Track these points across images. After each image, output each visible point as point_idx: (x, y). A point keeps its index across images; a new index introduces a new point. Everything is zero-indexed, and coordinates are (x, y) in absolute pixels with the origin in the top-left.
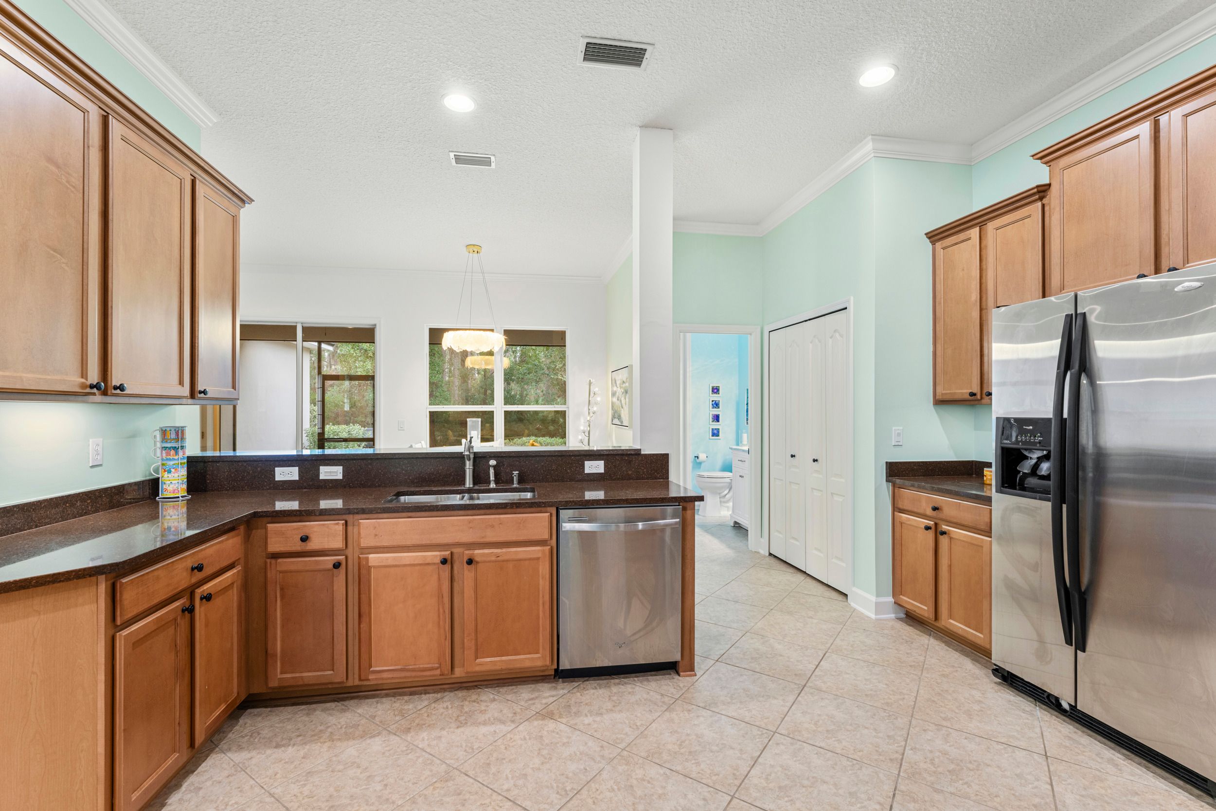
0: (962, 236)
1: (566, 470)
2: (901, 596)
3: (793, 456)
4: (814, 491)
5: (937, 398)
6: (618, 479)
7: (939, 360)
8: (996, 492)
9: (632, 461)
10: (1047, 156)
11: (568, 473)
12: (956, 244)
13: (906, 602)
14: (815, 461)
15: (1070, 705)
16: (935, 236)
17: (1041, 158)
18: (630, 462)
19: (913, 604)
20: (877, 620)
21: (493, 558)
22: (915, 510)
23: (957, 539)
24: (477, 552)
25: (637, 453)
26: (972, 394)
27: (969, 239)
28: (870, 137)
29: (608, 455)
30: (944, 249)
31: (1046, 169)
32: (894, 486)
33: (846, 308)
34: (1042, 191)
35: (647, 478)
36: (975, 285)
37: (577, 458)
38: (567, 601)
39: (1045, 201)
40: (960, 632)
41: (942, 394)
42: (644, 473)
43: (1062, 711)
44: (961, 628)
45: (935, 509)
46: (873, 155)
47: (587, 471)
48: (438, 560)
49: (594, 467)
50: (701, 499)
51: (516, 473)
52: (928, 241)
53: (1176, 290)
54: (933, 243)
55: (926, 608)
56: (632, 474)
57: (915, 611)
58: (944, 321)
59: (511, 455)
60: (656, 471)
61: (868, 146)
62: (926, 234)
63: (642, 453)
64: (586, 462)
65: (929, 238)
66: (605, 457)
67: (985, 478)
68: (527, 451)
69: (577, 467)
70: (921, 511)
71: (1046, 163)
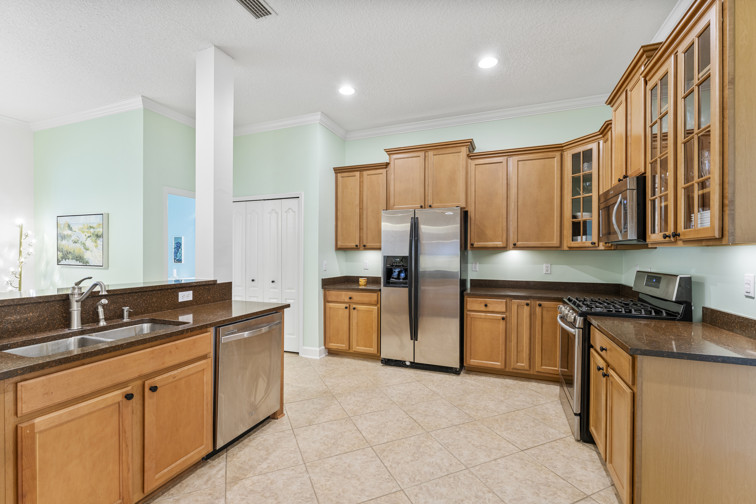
0: (352, 174)
1: (164, 301)
2: (330, 344)
3: (253, 280)
4: (271, 299)
5: (338, 247)
6: (202, 304)
7: (339, 229)
8: (384, 286)
9: (210, 289)
10: (390, 152)
11: (165, 303)
12: (348, 177)
13: (333, 346)
14: (273, 282)
15: (411, 362)
16: (338, 171)
17: (387, 152)
18: (209, 290)
19: (337, 346)
20: (320, 359)
21: (171, 380)
22: (339, 300)
23: (361, 310)
24: (157, 379)
25: (214, 283)
26: (357, 246)
27: (355, 176)
28: (320, 113)
29: (195, 286)
30: (342, 177)
31: (388, 156)
32: (325, 291)
33: (299, 197)
34: (387, 165)
35: (220, 301)
36: (357, 197)
37: (173, 290)
38: (223, 396)
39: (387, 169)
40: (362, 351)
41: (341, 245)
42: (218, 296)
43: (407, 367)
44: (362, 349)
45: (350, 298)
46: (319, 122)
47: (180, 300)
48: (120, 398)
49: (185, 296)
50: (288, 306)
51: (126, 309)
52: (334, 171)
53: (446, 214)
54: (336, 173)
55: (344, 345)
56: (210, 298)
57: (338, 349)
58: (342, 211)
59: (116, 293)
60: (225, 295)
61: (318, 116)
62: (334, 168)
63: (218, 282)
64: (180, 293)
65: (334, 170)
66: (193, 288)
67: (360, 283)
68: (131, 289)
69: (172, 298)
70: (342, 300)
71: (388, 154)
